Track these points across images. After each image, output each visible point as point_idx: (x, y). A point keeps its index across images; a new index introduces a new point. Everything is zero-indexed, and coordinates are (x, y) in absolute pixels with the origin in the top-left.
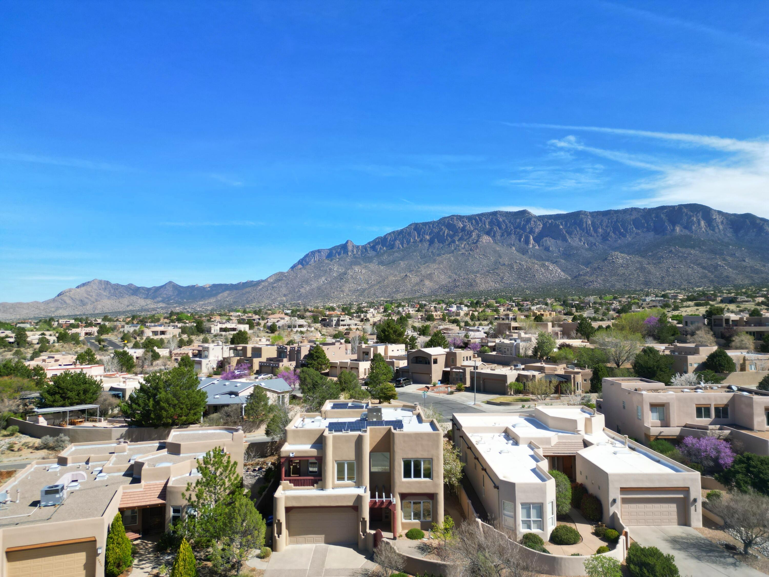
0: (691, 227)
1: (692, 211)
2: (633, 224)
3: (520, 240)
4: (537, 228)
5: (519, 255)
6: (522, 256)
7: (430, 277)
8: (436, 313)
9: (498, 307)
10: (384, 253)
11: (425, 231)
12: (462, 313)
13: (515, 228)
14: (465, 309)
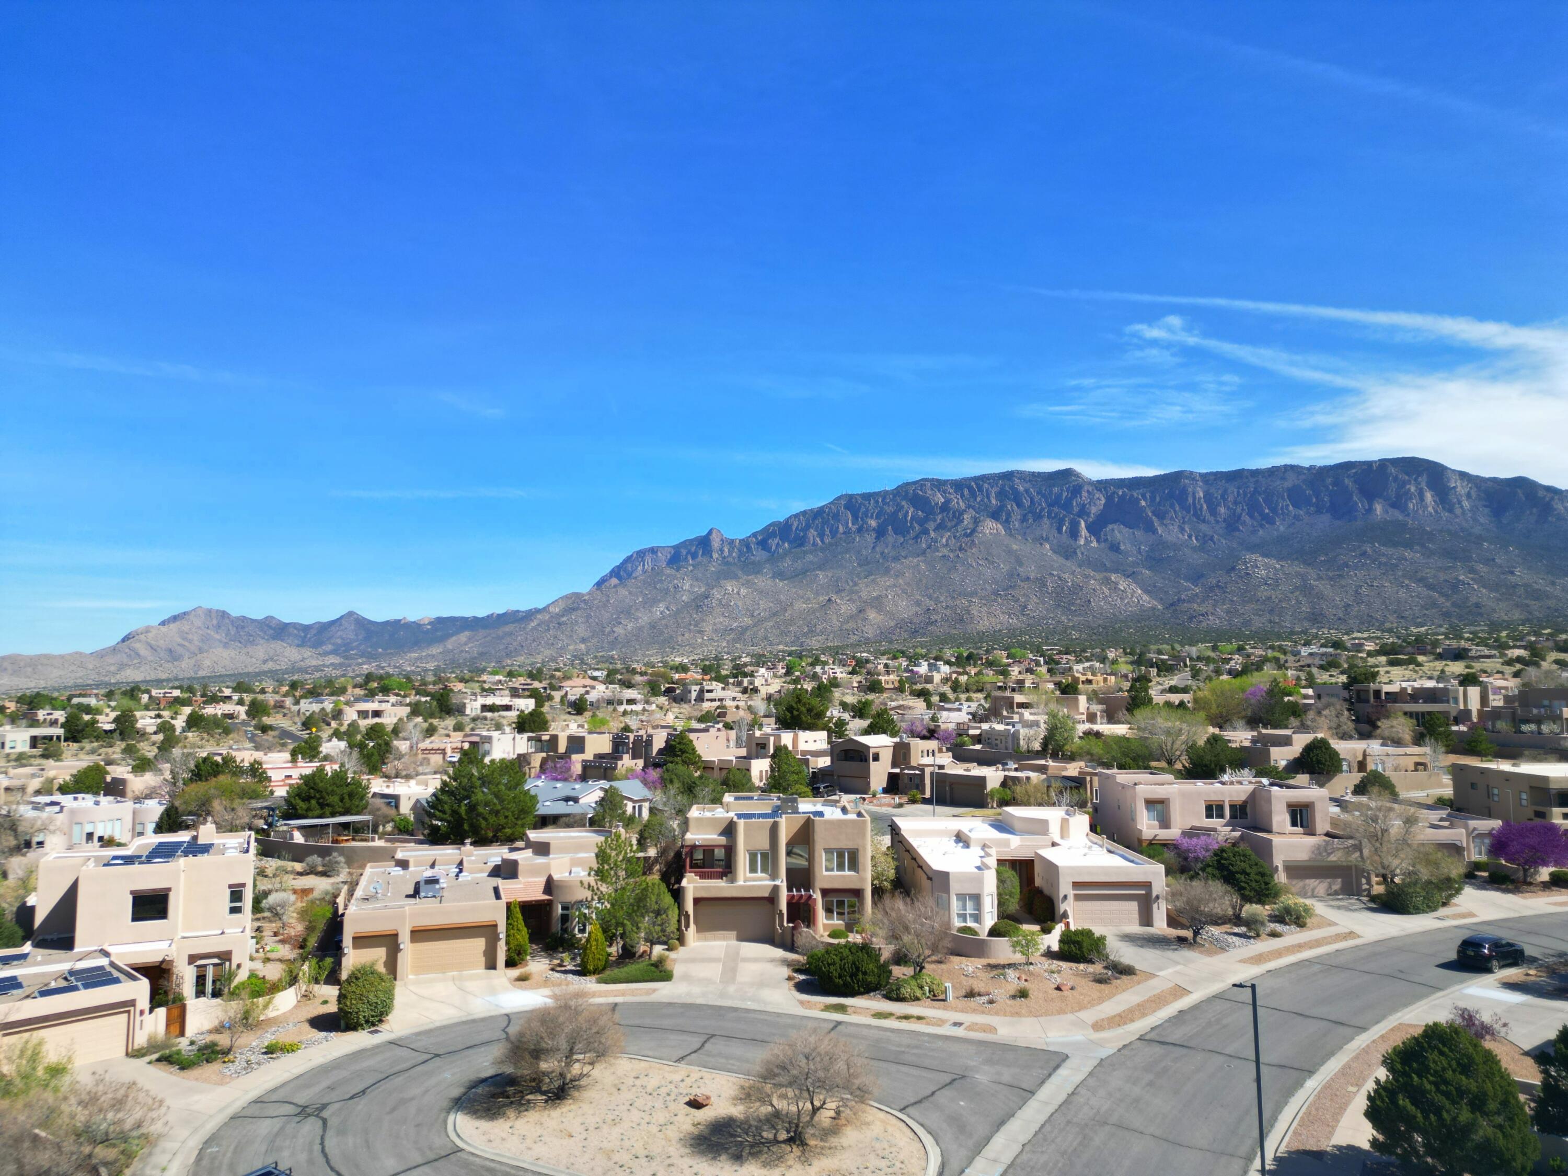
0: (1406, 505)
1: (1408, 474)
2: (1289, 496)
3: (1059, 530)
4: (1095, 505)
5: (1059, 560)
6: (1062, 560)
7: (877, 603)
8: (886, 678)
9: (1009, 665)
10: (786, 554)
11: (867, 510)
12: (937, 677)
13: (1050, 505)
14: (945, 669)
